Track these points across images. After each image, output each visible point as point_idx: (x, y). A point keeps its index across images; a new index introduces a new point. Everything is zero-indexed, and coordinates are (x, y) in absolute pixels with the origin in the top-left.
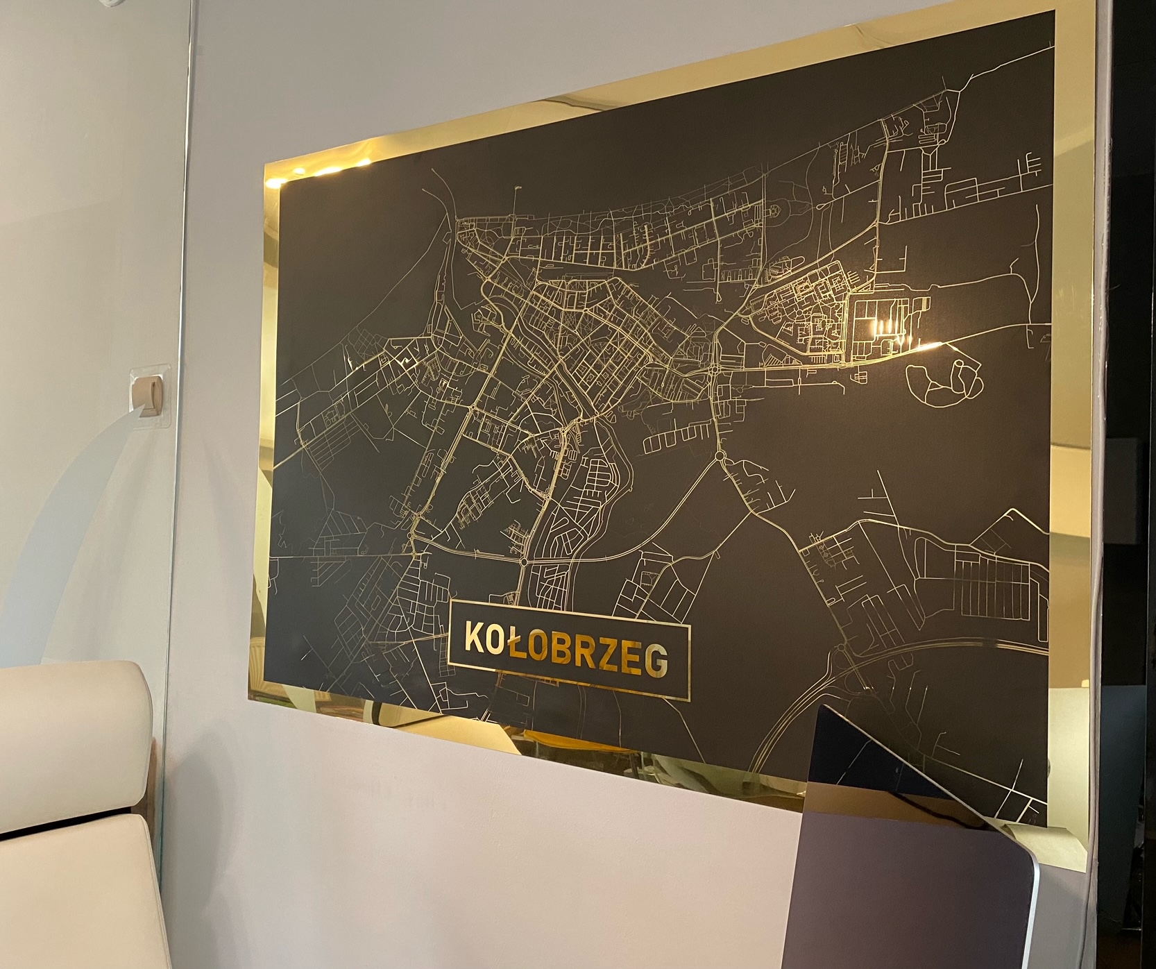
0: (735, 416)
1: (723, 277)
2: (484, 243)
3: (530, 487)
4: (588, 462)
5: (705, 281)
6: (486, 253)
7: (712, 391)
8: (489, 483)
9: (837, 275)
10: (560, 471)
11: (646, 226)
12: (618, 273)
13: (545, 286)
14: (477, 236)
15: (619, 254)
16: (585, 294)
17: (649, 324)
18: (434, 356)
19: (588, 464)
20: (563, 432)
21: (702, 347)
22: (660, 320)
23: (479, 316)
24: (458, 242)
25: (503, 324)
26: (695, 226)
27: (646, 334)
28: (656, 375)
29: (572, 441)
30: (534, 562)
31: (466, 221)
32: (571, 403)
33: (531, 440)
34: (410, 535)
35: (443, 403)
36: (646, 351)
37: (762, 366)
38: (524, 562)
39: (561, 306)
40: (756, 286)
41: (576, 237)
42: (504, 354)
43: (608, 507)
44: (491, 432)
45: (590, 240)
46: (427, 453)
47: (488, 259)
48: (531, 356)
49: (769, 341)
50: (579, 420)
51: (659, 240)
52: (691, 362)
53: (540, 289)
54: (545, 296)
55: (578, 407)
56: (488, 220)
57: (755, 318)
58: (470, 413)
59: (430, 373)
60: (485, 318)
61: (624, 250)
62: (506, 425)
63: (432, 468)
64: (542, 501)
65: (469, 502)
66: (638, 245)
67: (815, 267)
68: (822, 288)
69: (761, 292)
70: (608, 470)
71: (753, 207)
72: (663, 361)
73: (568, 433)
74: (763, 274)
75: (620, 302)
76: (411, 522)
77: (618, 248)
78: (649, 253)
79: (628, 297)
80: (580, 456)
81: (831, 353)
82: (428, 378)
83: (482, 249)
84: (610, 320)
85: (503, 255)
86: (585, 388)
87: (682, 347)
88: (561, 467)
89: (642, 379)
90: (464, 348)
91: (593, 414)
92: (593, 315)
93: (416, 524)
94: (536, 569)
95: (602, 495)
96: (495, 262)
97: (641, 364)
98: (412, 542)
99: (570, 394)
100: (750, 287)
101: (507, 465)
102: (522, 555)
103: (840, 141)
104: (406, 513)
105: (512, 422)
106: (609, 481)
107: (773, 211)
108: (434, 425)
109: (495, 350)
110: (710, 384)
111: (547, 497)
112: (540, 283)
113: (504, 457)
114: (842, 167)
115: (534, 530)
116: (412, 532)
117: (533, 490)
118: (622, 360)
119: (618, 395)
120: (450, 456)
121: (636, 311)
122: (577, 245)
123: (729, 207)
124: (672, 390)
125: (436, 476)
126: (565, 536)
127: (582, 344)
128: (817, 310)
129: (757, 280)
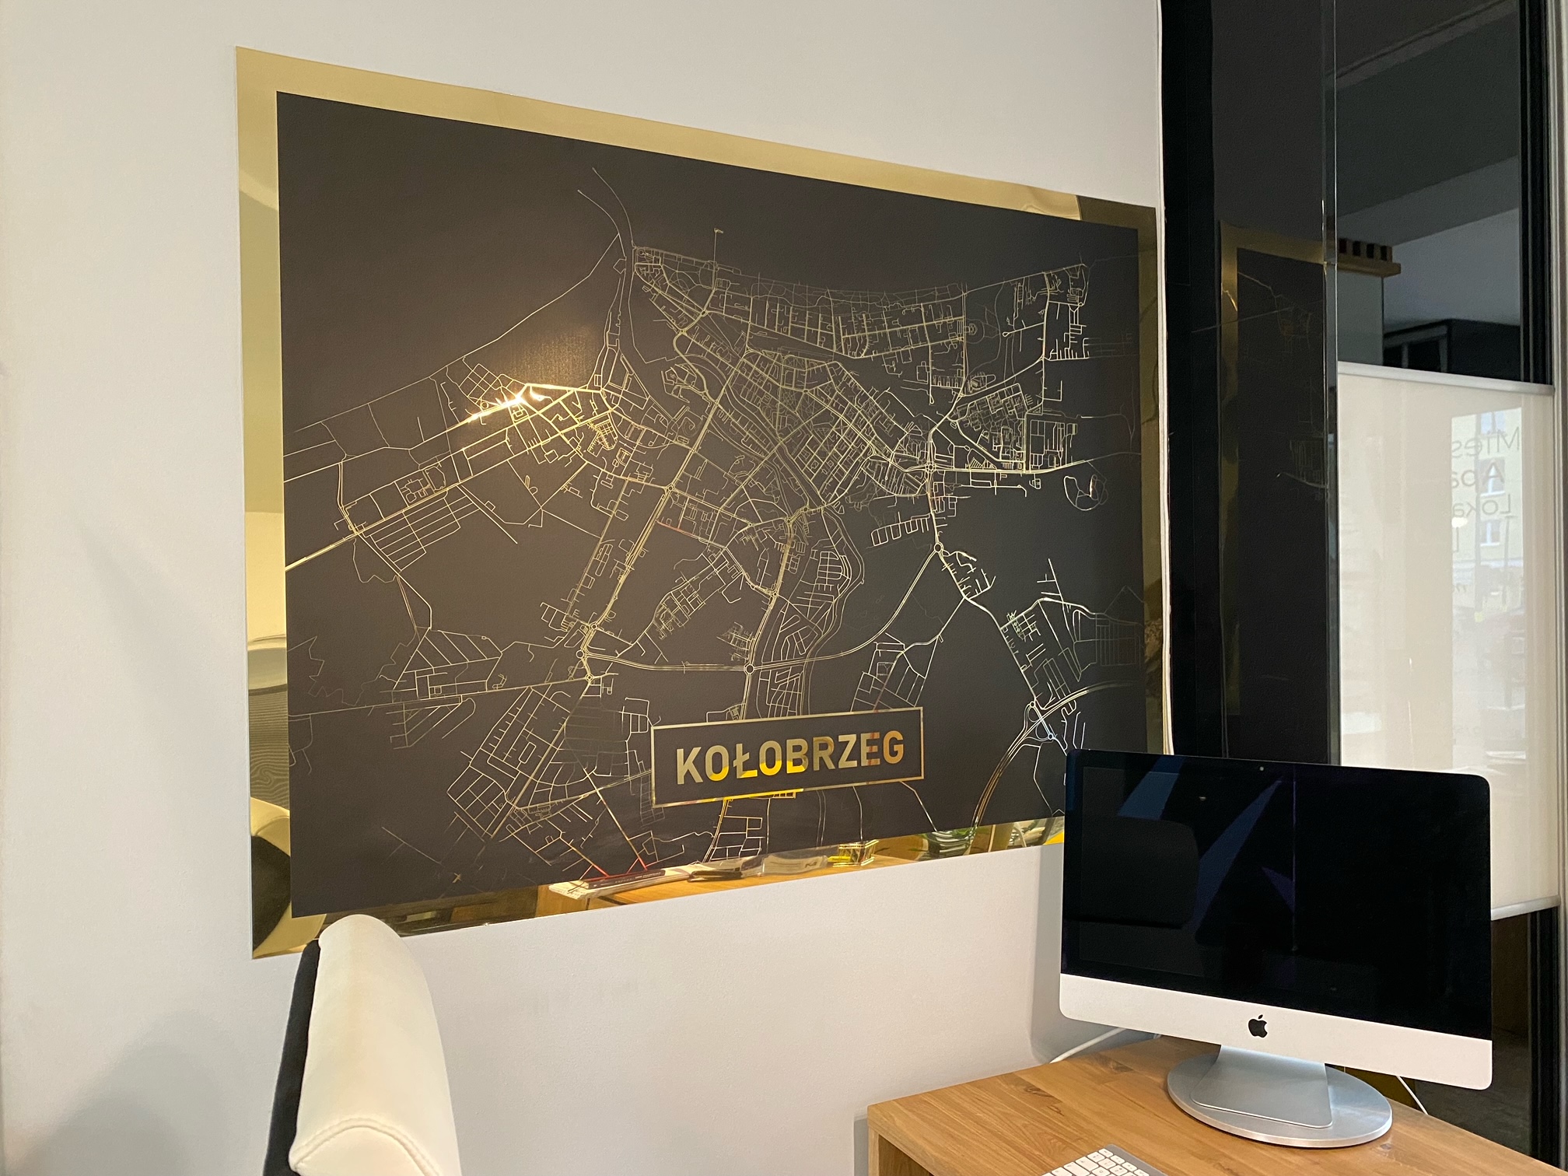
0: (949, 512)
1: (935, 381)
2: (673, 284)
3: (752, 584)
4: (818, 553)
5: (919, 381)
6: (678, 299)
7: (928, 487)
8: (698, 581)
9: (1018, 396)
10: (787, 566)
11: (864, 315)
12: (838, 358)
13: (758, 355)
14: (665, 275)
15: (838, 338)
16: (805, 373)
17: (871, 416)
18: (606, 418)
19: (818, 556)
20: (789, 521)
21: (920, 445)
22: (881, 413)
23: (673, 376)
24: (636, 276)
25: (706, 391)
26: (909, 327)
27: (868, 425)
28: (879, 467)
29: (799, 532)
30: (762, 667)
31: (649, 252)
32: (795, 491)
33: (751, 531)
34: (581, 654)
35: (624, 481)
36: (869, 443)
37: (968, 468)
38: (750, 669)
39: (778, 381)
40: (961, 395)
41: (791, 308)
42: (710, 427)
43: (841, 600)
44: (698, 520)
45: (807, 316)
46: (602, 546)
47: (682, 306)
48: (745, 434)
49: (972, 446)
50: (806, 509)
51: (877, 332)
52: (911, 458)
53: (753, 357)
54: (758, 366)
55: (804, 496)
56: (679, 259)
57: (961, 423)
58: (667, 495)
59: (601, 440)
60: (681, 380)
61: (844, 335)
62: (717, 512)
63: (611, 564)
64: (768, 599)
65: (671, 605)
66: (857, 333)
67: (1002, 386)
68: (1008, 405)
69: (964, 401)
70: (839, 562)
71: (955, 321)
72: (885, 454)
73: (794, 523)
74: (966, 385)
75: (841, 388)
76: (581, 636)
77: (838, 331)
78: (868, 343)
79: (849, 384)
80: (808, 549)
81: (1016, 461)
82: (597, 447)
83: (671, 292)
84: (832, 405)
85: (703, 307)
86: (811, 475)
87: (902, 442)
88: (788, 560)
89: (867, 470)
90: (653, 413)
91: (820, 503)
92: (813, 396)
93: (590, 637)
94: (765, 675)
95: (834, 588)
96: (692, 313)
97: (865, 455)
98: (585, 663)
99: (794, 480)
100: (957, 395)
101: (721, 560)
102: (747, 661)
103: (1018, 281)
104: (572, 625)
105: (725, 509)
106: (841, 574)
107: (971, 329)
108: (612, 508)
109: (696, 421)
110: (927, 480)
111: (774, 594)
112: (752, 351)
113: (717, 550)
114: (1020, 304)
115: (760, 632)
116: (584, 648)
117: (756, 586)
118: (846, 449)
119: (845, 485)
120: (639, 548)
121: (857, 400)
122: (794, 317)
123: (937, 317)
124: (895, 484)
125: (617, 574)
126: (796, 635)
127: (804, 428)
128: (1005, 423)
129: (961, 389)
